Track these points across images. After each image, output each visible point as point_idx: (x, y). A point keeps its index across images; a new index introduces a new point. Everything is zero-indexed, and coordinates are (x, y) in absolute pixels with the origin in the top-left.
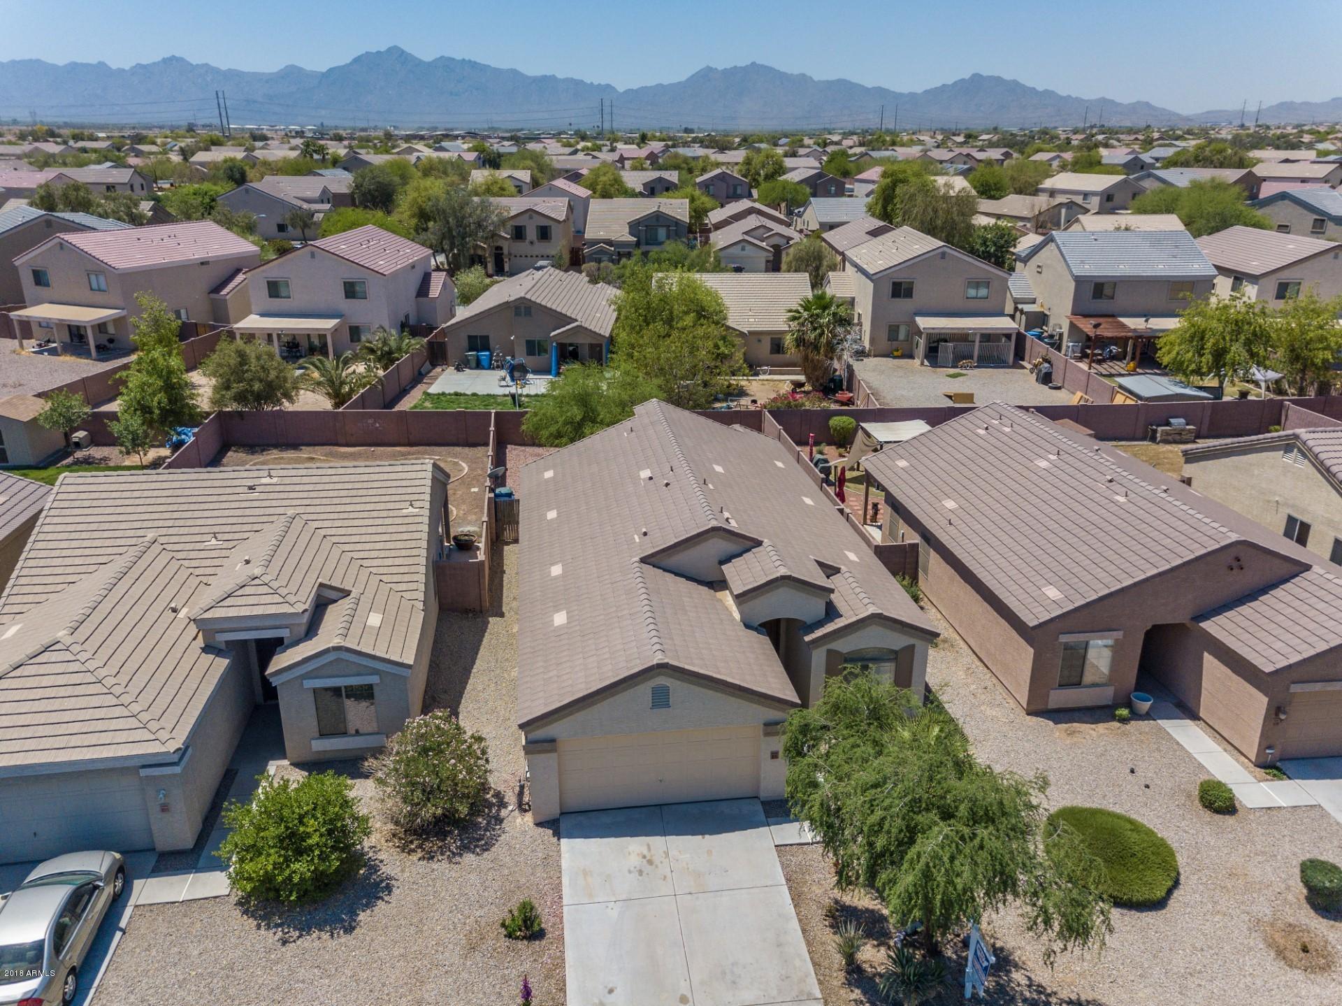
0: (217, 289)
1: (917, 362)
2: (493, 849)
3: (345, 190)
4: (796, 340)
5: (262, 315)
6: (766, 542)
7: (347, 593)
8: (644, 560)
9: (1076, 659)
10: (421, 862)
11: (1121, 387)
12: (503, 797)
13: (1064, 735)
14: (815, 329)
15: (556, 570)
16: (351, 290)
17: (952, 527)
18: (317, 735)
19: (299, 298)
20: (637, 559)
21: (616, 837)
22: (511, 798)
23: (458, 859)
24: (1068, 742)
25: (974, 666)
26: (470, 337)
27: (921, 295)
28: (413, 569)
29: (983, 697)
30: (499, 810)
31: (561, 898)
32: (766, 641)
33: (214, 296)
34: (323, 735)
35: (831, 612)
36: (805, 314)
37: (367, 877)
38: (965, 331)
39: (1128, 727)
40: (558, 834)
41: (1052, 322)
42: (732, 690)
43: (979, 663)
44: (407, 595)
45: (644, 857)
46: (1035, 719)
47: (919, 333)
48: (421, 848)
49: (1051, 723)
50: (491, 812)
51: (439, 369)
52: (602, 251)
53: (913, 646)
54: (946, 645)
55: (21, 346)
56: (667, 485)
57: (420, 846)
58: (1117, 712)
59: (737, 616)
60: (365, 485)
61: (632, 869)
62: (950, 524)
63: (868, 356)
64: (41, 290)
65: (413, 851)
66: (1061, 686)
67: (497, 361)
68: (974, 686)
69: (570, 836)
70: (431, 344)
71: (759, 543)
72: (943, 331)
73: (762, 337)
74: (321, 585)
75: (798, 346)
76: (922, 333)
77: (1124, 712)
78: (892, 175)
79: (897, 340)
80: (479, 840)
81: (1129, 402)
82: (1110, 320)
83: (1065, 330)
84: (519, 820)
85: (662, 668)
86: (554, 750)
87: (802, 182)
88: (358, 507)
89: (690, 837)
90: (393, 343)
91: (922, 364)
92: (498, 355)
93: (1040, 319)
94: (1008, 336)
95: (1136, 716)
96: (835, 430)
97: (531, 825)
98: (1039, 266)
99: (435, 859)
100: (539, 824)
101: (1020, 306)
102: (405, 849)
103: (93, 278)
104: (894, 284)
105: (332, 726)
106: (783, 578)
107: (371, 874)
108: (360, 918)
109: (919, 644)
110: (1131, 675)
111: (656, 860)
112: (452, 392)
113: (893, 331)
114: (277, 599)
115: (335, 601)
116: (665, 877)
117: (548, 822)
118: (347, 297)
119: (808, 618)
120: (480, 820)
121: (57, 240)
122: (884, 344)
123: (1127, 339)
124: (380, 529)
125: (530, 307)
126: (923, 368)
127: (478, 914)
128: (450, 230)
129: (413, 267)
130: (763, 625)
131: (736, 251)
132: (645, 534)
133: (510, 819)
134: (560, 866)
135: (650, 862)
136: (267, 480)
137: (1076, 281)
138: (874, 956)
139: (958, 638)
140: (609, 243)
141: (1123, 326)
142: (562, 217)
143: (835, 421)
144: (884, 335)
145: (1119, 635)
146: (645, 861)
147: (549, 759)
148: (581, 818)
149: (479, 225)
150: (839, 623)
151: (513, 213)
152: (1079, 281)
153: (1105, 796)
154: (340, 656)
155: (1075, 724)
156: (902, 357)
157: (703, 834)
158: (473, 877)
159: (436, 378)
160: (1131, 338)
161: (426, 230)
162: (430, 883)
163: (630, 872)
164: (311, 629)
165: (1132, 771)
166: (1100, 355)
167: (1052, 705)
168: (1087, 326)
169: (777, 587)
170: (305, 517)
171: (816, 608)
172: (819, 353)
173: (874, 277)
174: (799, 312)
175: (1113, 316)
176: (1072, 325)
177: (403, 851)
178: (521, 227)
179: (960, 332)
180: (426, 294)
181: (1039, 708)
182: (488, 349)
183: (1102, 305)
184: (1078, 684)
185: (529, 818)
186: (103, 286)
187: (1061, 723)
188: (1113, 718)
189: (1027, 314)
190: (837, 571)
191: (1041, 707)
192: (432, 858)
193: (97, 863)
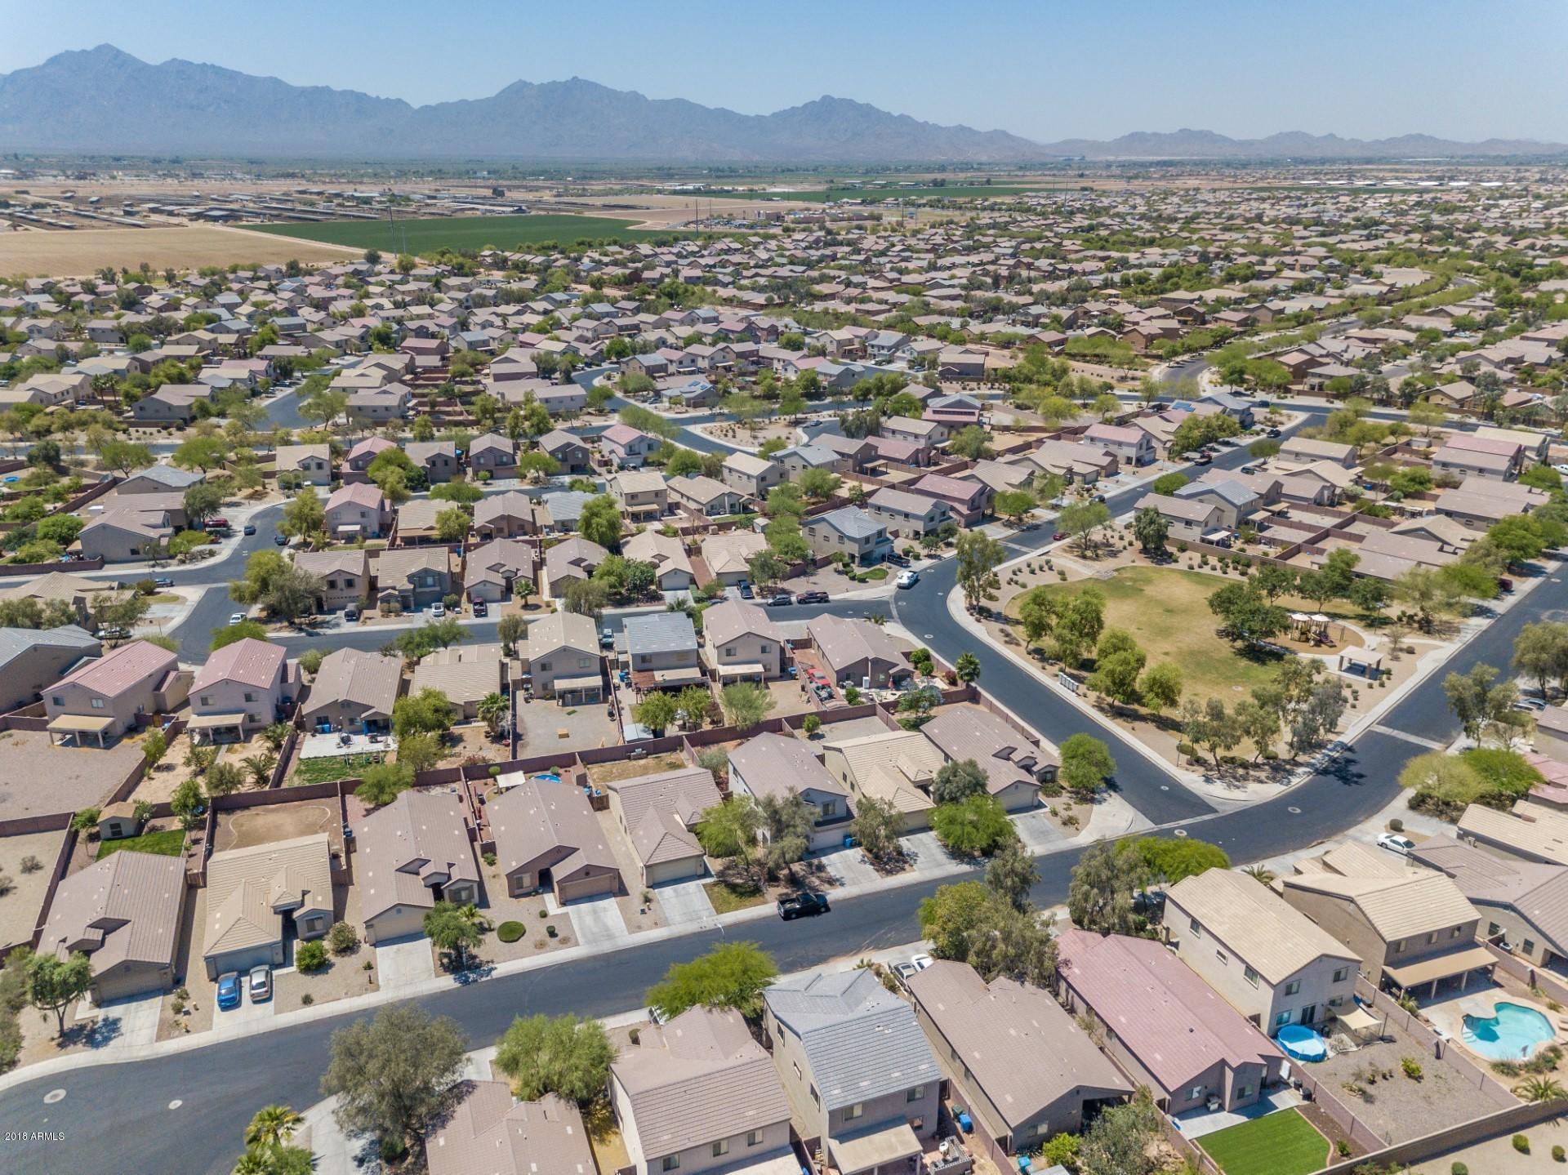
0: (158, 687)
1: (554, 704)
2: (359, 952)
3: (178, 506)
5: (198, 715)
7: (309, 891)
8: (398, 869)
9: (520, 881)
10: (342, 957)
12: (360, 940)
13: (513, 902)
15: (370, 874)
16: (248, 698)
21: (390, 945)
22: (362, 940)
23: (350, 955)
26: (317, 718)
27: (557, 668)
30: (359, 943)
31: (376, 959)
32: (430, 890)
33: (156, 692)
34: (309, 931)
35: (449, 878)
38: (579, 686)
39: (535, 897)
40: (375, 947)
44: (327, 887)
45: (397, 949)
46: (509, 898)
48: (341, 954)
50: (357, 944)
51: (304, 739)
52: (390, 595)
53: (473, 885)
55: (52, 741)
56: (405, 839)
58: (532, 893)
59: (423, 883)
61: (394, 952)
63: (532, 700)
64: (59, 708)
65: (339, 955)
66: (517, 888)
69: (378, 947)
70: (296, 722)
71: (430, 861)
72: (566, 690)
73: (472, 703)
74: (303, 889)
76: (556, 688)
79: (547, 689)
80: (355, 950)
82: (650, 673)
84: (365, 945)
85: (398, 904)
86: (373, 927)
89: (406, 943)
91: (557, 705)
94: (598, 688)
95: (537, 893)
97: (368, 946)
99: (345, 956)
100: (370, 945)
103: (94, 701)
104: (541, 664)
105: (311, 928)
107: (330, 961)
108: (329, 970)
110: (537, 883)
111: (399, 949)
112: (313, 755)
113: (545, 687)
114: (290, 896)
115: (306, 894)
116: (401, 952)
117: (372, 944)
118: (247, 701)
119: (443, 881)
121: (71, 684)
126: (557, 707)
127: (356, 965)
130: (429, 885)
131: (481, 586)
132: (399, 860)
133: (363, 945)
134: (376, 953)
138: (445, 961)
140: (394, 588)
141: (653, 679)
142: (361, 571)
143: (492, 769)
144: (540, 688)
145: (531, 873)
148: (381, 942)
150: (452, 882)
151: (327, 573)
152: (633, 655)
154: (313, 911)
155: (517, 898)
156: (550, 699)
158: (354, 958)
159: (303, 744)
162: (344, 962)
164: (302, 904)
169: (434, 874)
171: (445, 878)
173: (532, 663)
175: (652, 670)
177: (337, 955)
178: (333, 582)
179: (574, 689)
180: (286, 681)
181: (513, 895)
182: (328, 723)
183: (646, 665)
184: (522, 887)
185: (367, 944)
186: (101, 706)
187: (514, 899)
188: (530, 895)
191: (510, 895)
193: (266, 967)
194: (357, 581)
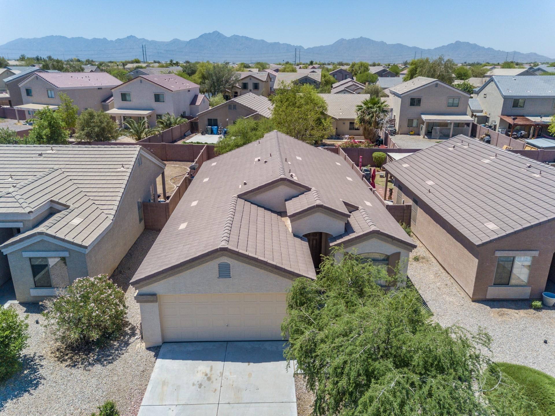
0: (105, 101)
1: (421, 137)
2: (115, 363)
4: (360, 119)
5: (118, 109)
6: (313, 189)
7: (68, 207)
8: (239, 196)
10: (66, 368)
11: (528, 143)
12: (136, 330)
13: (497, 316)
14: (369, 114)
15: (194, 203)
16: (158, 98)
17: (431, 194)
18: (33, 286)
19: (135, 101)
20: (236, 195)
21: (193, 360)
22: (138, 331)
23: (90, 367)
24: (500, 320)
25: (440, 272)
26: (209, 120)
27: (425, 104)
28: (114, 198)
29: (445, 289)
30: (130, 338)
31: (142, 400)
32: (305, 245)
33: (103, 103)
34: (37, 286)
35: (348, 229)
36: (364, 106)
37: (27, 376)
38: (446, 121)
39: (540, 313)
40: (157, 356)
41: (490, 120)
42: (270, 268)
43: (443, 271)
44: (106, 212)
45: (206, 375)
46: (477, 304)
47: (423, 122)
48: (71, 359)
49: (488, 308)
50: (124, 338)
51: (194, 134)
53: (399, 254)
54: (424, 260)
55: (19, 122)
56: (266, 162)
57: (71, 358)
58: (533, 303)
59: (290, 230)
60: (101, 156)
61: (196, 383)
62: (429, 192)
63: (398, 134)
64: (29, 98)
65: (66, 360)
66: (495, 285)
67: (221, 131)
68: (439, 284)
69: (164, 357)
70: (191, 123)
71: (309, 189)
72: (435, 121)
73: (345, 121)
74: (51, 201)
75: (361, 123)
76: (424, 122)
77: (538, 304)
78: (415, 64)
79: (412, 127)
80: (109, 356)
81: (532, 149)
82: (522, 117)
83: (498, 123)
84: (138, 345)
85: (224, 251)
86: (156, 301)
87: (375, 73)
88: (94, 167)
89: (241, 363)
90: (172, 120)
91: (424, 137)
92: (221, 128)
93: (485, 120)
94: (468, 124)
95: (545, 306)
96: (375, 158)
97: (144, 348)
98: (485, 94)
99: (76, 367)
100: (149, 349)
101: (474, 114)
102: (61, 359)
103: (49, 92)
104: (411, 99)
106: (318, 206)
107: (30, 374)
108: (7, 405)
109: (403, 252)
110: (542, 281)
111: (213, 378)
112: (196, 142)
113: (410, 122)
114: (17, 205)
115: (61, 211)
116: (216, 390)
117: (154, 347)
118: (156, 101)
119: (333, 232)
120: (115, 343)
121: (35, 75)
122: (405, 129)
123: (530, 126)
124: (102, 178)
125: (236, 105)
126: (424, 139)
127: (85, 407)
128: (214, 83)
129: (189, 91)
130: (306, 236)
132: (245, 184)
133: (133, 344)
134: (150, 377)
135: (209, 379)
136: (51, 152)
137: (504, 98)
139: (431, 256)
140: (284, 90)
141: (528, 120)
142: (265, 79)
143: (375, 154)
144: (406, 124)
145: (536, 254)
146: (206, 378)
147: (153, 307)
148: (175, 346)
149: (227, 81)
150: (352, 236)
151: (242, 77)
152: (506, 98)
153: (526, 358)
154: (44, 238)
155: (504, 309)
156: (414, 134)
157: (249, 362)
158: (94, 381)
159: (192, 137)
160: (533, 125)
161: (204, 83)
162: (65, 383)
163: (194, 384)
165: (546, 342)
166: (515, 135)
167: (488, 297)
168: (510, 120)
169: (314, 212)
170: (63, 170)
171: (339, 226)
172: (371, 126)
173: (402, 96)
174: (362, 106)
175: (523, 116)
176: (502, 120)
177: (59, 360)
178: (246, 83)
179: (443, 122)
180: (195, 104)
182: (217, 125)
183: (518, 110)
184: (507, 284)
185: (144, 344)
186: (53, 96)
187: (494, 307)
188: (531, 307)
189: (478, 117)
190: (357, 209)
191: (481, 297)
192: (75, 366)
194: (261, 85)
